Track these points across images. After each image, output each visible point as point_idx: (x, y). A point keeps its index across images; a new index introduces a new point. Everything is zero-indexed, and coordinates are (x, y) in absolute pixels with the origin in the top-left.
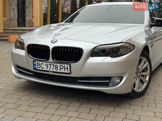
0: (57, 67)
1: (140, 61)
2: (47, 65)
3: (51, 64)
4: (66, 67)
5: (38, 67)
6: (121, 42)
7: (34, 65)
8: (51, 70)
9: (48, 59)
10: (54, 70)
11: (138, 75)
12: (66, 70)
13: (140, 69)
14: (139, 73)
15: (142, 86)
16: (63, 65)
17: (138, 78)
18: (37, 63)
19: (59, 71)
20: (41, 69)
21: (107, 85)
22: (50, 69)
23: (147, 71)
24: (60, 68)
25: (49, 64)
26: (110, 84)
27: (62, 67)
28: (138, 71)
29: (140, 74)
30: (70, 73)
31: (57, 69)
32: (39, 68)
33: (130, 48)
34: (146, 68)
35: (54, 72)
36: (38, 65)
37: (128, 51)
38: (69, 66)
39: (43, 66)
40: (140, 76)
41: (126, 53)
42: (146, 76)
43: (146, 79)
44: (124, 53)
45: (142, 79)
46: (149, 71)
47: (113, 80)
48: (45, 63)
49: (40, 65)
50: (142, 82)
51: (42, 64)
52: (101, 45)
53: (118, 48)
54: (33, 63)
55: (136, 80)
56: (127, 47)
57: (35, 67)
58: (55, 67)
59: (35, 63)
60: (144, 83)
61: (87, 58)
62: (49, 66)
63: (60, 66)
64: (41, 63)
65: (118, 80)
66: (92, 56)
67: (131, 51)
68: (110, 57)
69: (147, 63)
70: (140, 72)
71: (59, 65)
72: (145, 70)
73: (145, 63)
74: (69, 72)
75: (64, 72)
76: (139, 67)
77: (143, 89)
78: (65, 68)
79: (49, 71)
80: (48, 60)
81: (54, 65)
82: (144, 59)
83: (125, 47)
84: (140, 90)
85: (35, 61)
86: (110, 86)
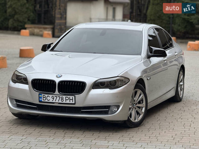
0: (63, 99)
1: (136, 93)
2: (53, 97)
3: (57, 96)
5: (43, 100)
6: (118, 76)
7: (39, 97)
8: (57, 101)
9: (54, 91)
10: (60, 102)
11: (134, 106)
12: (71, 101)
13: (136, 101)
14: (134, 105)
15: (139, 117)
16: (69, 97)
17: (134, 109)
18: (43, 96)
19: (64, 102)
20: (46, 101)
21: (106, 113)
22: (55, 101)
23: (143, 103)
24: (66, 100)
25: (55, 96)
26: (109, 112)
27: (67, 98)
28: (133, 103)
29: (136, 106)
30: (74, 104)
31: (62, 100)
32: (45, 100)
33: (125, 81)
34: (142, 100)
35: (59, 103)
36: (43, 97)
37: (124, 84)
38: (74, 97)
39: (48, 98)
40: (136, 107)
41: (122, 85)
42: (142, 107)
43: (142, 111)
44: (120, 85)
45: (138, 110)
46: (144, 103)
47: (111, 108)
48: (51, 96)
49: (46, 98)
50: (138, 113)
51: (48, 97)
52: (101, 79)
53: (115, 82)
54: (39, 96)
55: (132, 111)
56: (123, 80)
57: (41, 99)
58: (60, 99)
59: (40, 96)
60: (140, 115)
61: (89, 90)
62: (55, 98)
63: (66, 97)
64: (46, 95)
65: (115, 109)
66: (93, 89)
67: (126, 84)
68: (108, 89)
69: (142, 96)
70: (136, 104)
71: (64, 97)
72: (141, 102)
73: (140, 95)
74: (74, 102)
75: (69, 102)
76: (135, 99)
77: (139, 120)
78: (70, 100)
79: (55, 103)
80: (54, 93)
81: (60, 97)
82: (139, 92)
83: (121, 81)
84: (136, 120)
85: (41, 94)
86: (109, 113)
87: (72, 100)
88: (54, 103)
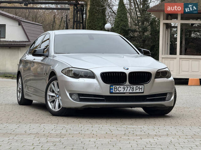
4: (141, 88)
7: (110, 89)
8: (128, 91)
16: (139, 86)
18: (115, 87)
19: (134, 91)
25: (126, 87)
27: (137, 88)
30: (143, 93)
32: (116, 91)
35: (130, 93)
38: (143, 86)
39: (120, 89)
48: (122, 87)
52: (159, 69)
58: (131, 89)
64: (118, 87)
66: (155, 78)
68: (166, 78)
79: (126, 93)
80: (125, 84)
85: (112, 86)
86: (166, 100)
87: (142, 89)
88: (124, 93)
